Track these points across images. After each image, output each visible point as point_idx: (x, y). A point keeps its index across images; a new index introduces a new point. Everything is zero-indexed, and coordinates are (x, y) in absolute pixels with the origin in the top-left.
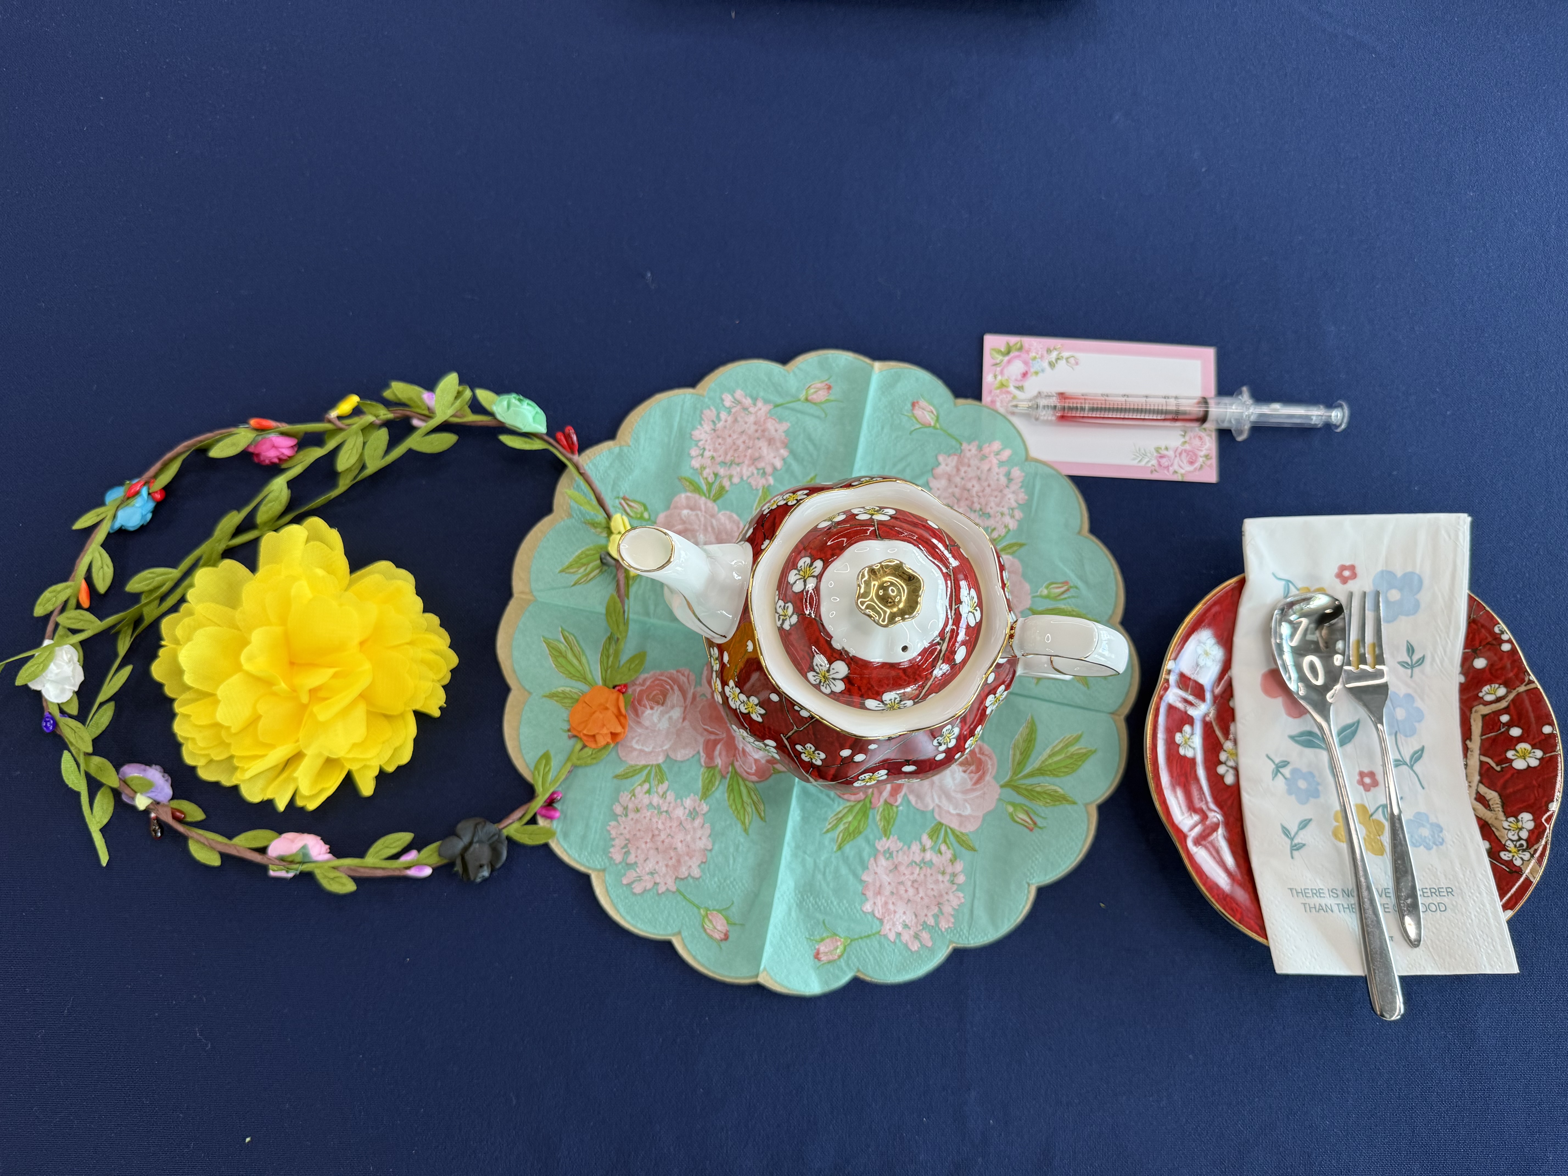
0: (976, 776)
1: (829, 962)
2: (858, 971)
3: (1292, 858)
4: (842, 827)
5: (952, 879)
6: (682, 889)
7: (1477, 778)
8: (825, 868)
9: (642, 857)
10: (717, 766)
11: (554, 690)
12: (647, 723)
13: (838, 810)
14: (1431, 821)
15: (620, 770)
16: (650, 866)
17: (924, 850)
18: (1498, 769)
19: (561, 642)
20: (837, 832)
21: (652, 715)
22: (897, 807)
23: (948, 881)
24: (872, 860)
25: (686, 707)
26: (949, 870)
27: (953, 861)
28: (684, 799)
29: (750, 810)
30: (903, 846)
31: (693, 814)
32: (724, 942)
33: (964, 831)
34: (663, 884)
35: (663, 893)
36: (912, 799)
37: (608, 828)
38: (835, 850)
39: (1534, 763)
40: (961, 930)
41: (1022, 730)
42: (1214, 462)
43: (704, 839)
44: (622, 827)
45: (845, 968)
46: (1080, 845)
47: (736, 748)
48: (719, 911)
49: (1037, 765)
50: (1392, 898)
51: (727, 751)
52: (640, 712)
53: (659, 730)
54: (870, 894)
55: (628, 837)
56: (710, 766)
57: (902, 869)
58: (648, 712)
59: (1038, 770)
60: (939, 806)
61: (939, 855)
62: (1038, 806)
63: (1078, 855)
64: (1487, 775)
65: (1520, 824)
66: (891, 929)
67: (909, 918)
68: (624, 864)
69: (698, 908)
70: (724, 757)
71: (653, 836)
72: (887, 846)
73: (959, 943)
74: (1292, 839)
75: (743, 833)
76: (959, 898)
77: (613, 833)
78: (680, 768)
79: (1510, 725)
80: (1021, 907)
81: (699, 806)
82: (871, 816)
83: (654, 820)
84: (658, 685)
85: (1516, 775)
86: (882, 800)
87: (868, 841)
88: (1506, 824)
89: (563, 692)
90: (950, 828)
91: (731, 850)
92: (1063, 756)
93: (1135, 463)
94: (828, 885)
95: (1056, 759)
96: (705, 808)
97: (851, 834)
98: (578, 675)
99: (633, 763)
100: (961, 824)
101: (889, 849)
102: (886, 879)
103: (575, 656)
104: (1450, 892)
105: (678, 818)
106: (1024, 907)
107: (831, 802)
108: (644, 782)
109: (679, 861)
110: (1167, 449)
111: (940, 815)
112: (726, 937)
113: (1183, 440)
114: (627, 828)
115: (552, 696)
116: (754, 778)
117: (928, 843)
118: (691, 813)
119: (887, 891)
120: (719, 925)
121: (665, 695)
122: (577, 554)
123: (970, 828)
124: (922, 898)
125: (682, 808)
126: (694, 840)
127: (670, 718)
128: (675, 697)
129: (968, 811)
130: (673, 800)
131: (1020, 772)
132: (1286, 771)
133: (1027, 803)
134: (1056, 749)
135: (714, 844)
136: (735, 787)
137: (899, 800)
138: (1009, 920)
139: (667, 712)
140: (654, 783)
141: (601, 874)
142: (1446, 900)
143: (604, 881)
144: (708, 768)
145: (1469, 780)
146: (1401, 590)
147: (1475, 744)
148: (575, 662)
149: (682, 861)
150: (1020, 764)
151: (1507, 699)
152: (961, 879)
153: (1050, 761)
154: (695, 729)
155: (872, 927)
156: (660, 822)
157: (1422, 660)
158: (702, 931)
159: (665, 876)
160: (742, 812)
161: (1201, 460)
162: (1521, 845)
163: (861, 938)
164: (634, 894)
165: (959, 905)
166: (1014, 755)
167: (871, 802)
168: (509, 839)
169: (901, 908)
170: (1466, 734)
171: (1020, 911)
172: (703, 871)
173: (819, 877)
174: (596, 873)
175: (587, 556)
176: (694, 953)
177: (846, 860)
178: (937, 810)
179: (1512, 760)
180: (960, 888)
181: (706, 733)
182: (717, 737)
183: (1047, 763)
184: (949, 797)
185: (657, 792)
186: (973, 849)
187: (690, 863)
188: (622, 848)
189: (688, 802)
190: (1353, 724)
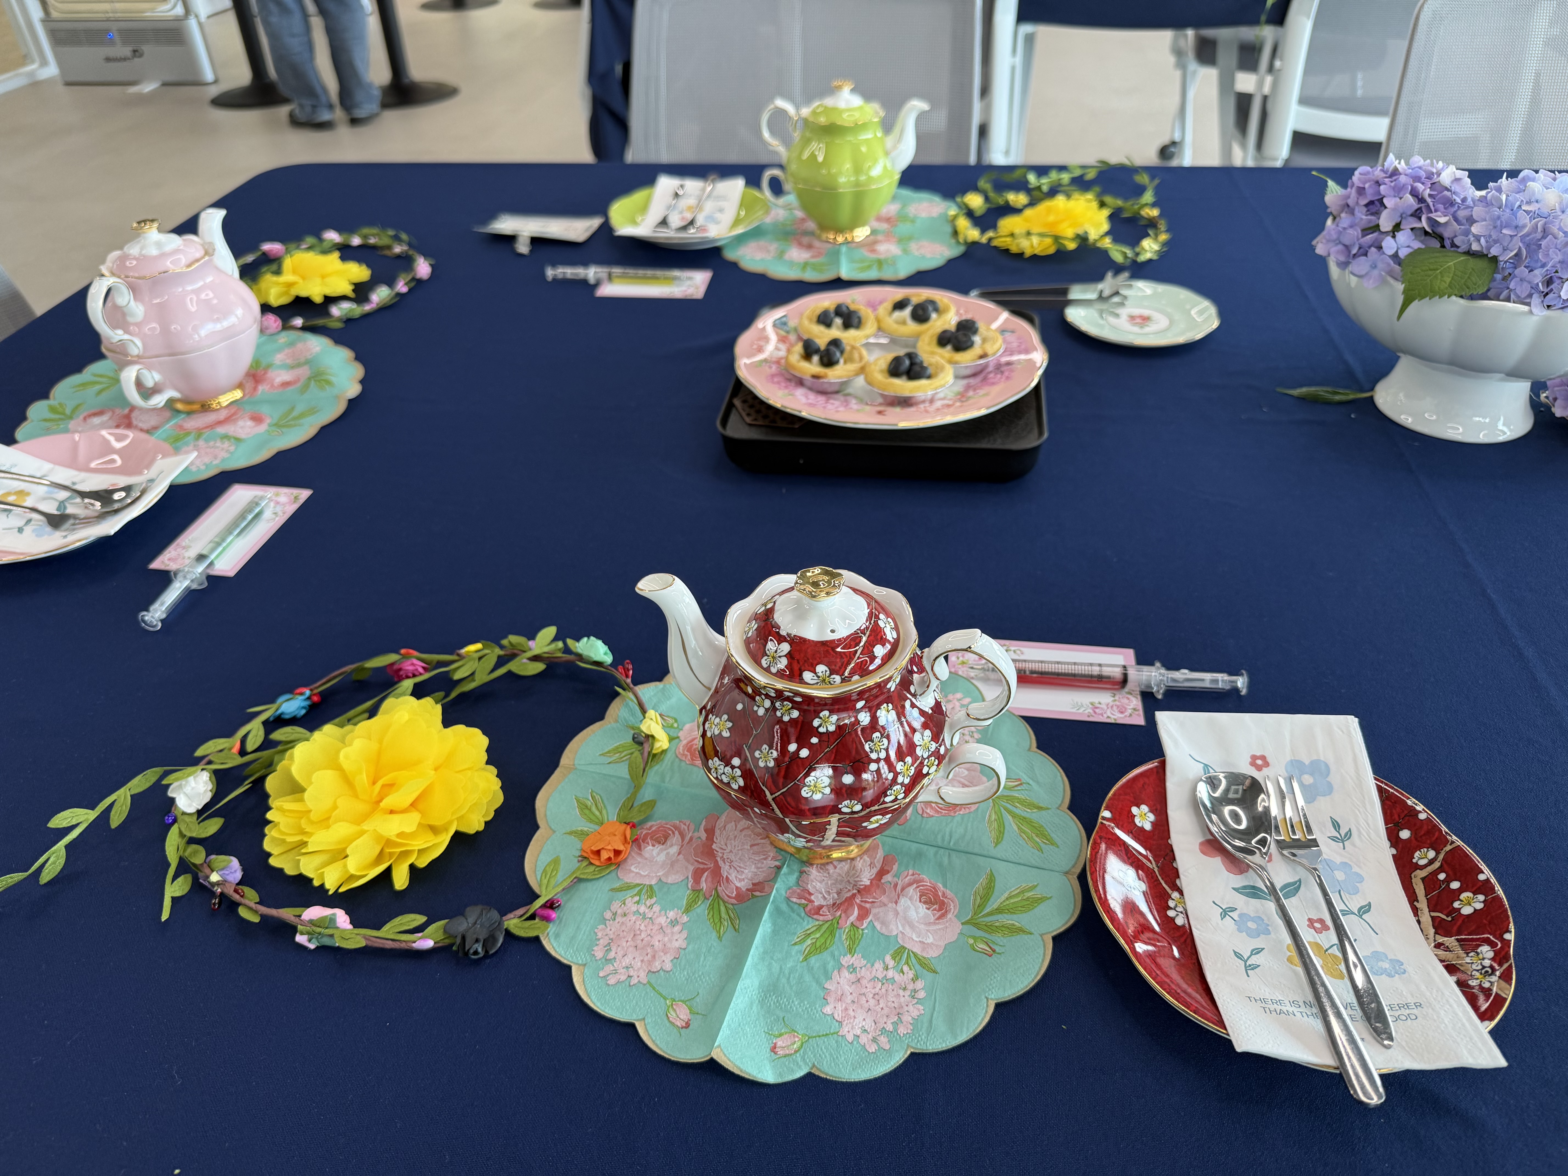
0: (938, 914)
1: (785, 1056)
2: (814, 1065)
3: (1248, 976)
4: (809, 942)
5: (913, 994)
6: (653, 981)
7: (1432, 931)
8: (790, 974)
9: (620, 954)
10: (702, 890)
11: (574, 829)
12: (647, 855)
13: (807, 928)
14: (1389, 958)
15: (617, 885)
16: (626, 961)
17: (886, 968)
18: (1449, 919)
19: (589, 800)
20: (805, 946)
21: (653, 850)
22: (863, 930)
23: (909, 996)
24: (836, 972)
25: (682, 846)
26: (911, 986)
27: (914, 980)
28: (668, 911)
29: (726, 924)
30: (867, 963)
31: (674, 923)
32: (684, 1029)
33: (925, 955)
34: (636, 977)
35: (634, 985)
36: (878, 926)
37: (596, 930)
38: (801, 960)
39: (1479, 906)
40: (919, 1036)
41: (983, 880)
42: (1141, 712)
43: (680, 941)
44: (609, 928)
45: (801, 1063)
46: (1037, 968)
47: (721, 875)
48: (684, 1002)
49: (995, 906)
50: (1359, 1011)
51: (713, 878)
52: (642, 847)
53: (656, 861)
54: (830, 1000)
55: (611, 937)
56: (696, 890)
57: (864, 982)
58: (650, 847)
59: (996, 909)
60: (903, 933)
61: (902, 974)
62: (998, 938)
63: (1035, 977)
64: (1440, 927)
65: (1481, 956)
66: (849, 1031)
67: (869, 1024)
68: (603, 960)
69: (665, 999)
70: (709, 884)
71: (635, 935)
72: (851, 962)
73: (918, 1049)
74: (1246, 962)
75: (717, 940)
76: (919, 1010)
77: (600, 935)
78: (669, 889)
79: (1448, 881)
80: (980, 1019)
81: (680, 918)
82: (837, 935)
83: (638, 923)
84: (662, 831)
85: (1466, 920)
86: (848, 923)
87: (833, 956)
88: (1468, 960)
89: (581, 831)
90: (912, 952)
91: (704, 950)
92: (1020, 898)
93: (1074, 710)
94: (791, 987)
95: (1012, 901)
96: (685, 919)
97: (816, 949)
98: (597, 821)
99: (629, 881)
100: (923, 949)
101: (853, 964)
102: (847, 989)
103: (598, 809)
104: (1418, 1005)
105: (660, 924)
106: (983, 1019)
107: (802, 921)
108: (636, 895)
109: (654, 957)
110: (1100, 703)
111: (903, 940)
112: (687, 1025)
113: (1113, 699)
114: (613, 930)
115: (571, 833)
116: (734, 901)
117: (891, 963)
118: (672, 921)
119: (849, 999)
120: (683, 1014)
121: (666, 838)
122: (616, 745)
123: (932, 954)
124: (882, 1009)
125: (665, 917)
126: (670, 941)
127: (668, 853)
128: (676, 839)
129: (930, 940)
130: (658, 911)
131: (980, 913)
132: (1235, 915)
133: (987, 936)
134: (1013, 894)
135: (688, 944)
136: (716, 905)
137: (865, 925)
138: (968, 1029)
139: (665, 850)
140: (645, 897)
141: (581, 967)
142: (1415, 1011)
143: (583, 973)
144: (694, 890)
145: (1425, 934)
146: (1312, 774)
147: (1423, 904)
148: (597, 813)
149: (657, 956)
150: (982, 906)
151: (1438, 860)
152: (922, 994)
153: (1008, 902)
154: (688, 861)
155: (831, 1027)
156: (643, 925)
157: (1349, 834)
158: (665, 1019)
159: (639, 970)
160: (718, 925)
161: (1130, 711)
162: (1487, 972)
163: (819, 1036)
164: (608, 985)
165: (918, 1016)
166: (975, 900)
167: (838, 923)
168: (506, 930)
169: (861, 1015)
170: (1412, 897)
171: (979, 1022)
172: (674, 965)
173: (784, 980)
174: (577, 966)
175: (623, 747)
176: (654, 1038)
177: (810, 969)
178: (900, 935)
179: (1460, 909)
180: (920, 1001)
181: (696, 863)
182: (706, 866)
183: (1005, 904)
184: (912, 926)
185: (645, 903)
186: (935, 972)
187: (664, 958)
188: (605, 947)
189: (671, 914)
190: (1296, 883)
